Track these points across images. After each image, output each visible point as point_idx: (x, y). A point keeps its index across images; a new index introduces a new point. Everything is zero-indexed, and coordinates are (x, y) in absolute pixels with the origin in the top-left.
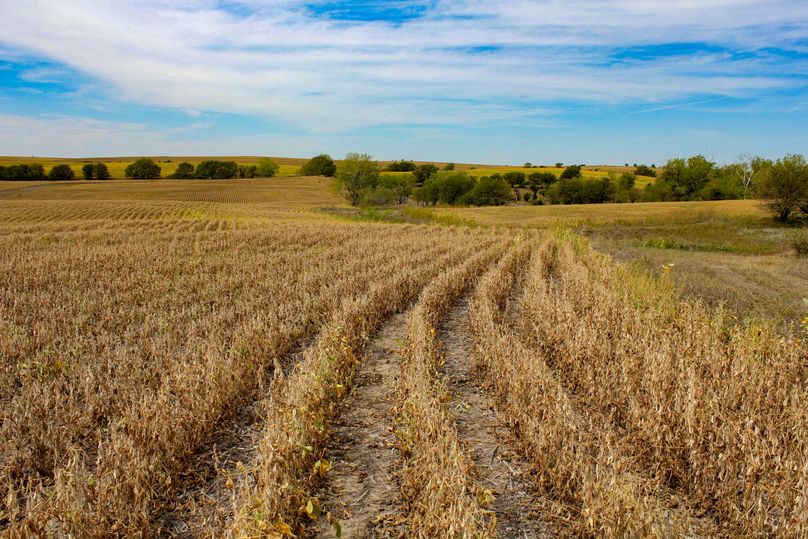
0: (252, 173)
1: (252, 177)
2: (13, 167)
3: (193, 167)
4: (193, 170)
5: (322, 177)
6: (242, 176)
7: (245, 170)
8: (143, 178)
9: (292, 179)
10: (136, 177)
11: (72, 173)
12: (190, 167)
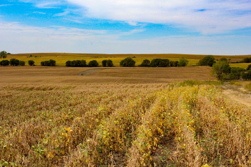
0: (176, 64)
1: (176, 66)
2: (74, 61)
3: (149, 61)
4: (149, 63)
5: (208, 67)
6: (172, 66)
7: (173, 63)
8: (127, 66)
9: (195, 68)
10: (125, 66)
11: (98, 64)
12: (148, 61)
